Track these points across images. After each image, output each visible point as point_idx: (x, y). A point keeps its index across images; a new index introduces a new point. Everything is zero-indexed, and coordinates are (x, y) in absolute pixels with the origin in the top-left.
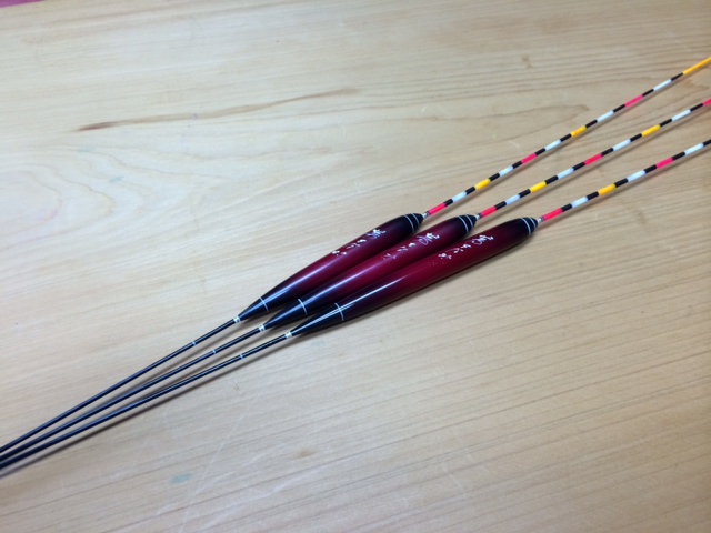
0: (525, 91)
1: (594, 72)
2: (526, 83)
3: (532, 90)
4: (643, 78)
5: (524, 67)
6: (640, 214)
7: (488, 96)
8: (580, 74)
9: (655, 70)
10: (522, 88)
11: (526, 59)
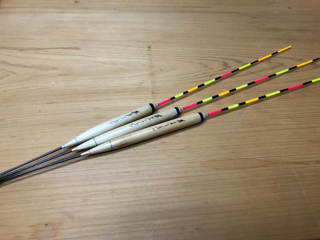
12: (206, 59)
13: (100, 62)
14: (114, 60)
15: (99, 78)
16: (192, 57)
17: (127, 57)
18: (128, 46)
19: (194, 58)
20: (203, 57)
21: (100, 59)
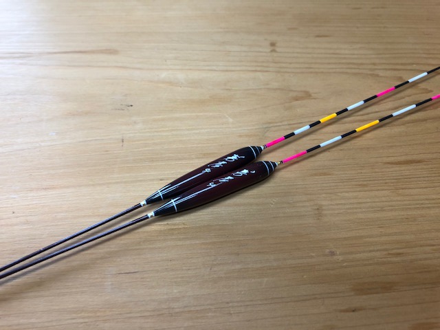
0: (259, 71)
1: (329, 63)
2: (265, 64)
3: (267, 71)
4: (372, 75)
5: (269, 50)
6: (318, 209)
7: (227, 71)
8: (316, 63)
9: (386, 69)
10: (259, 69)
11: (273, 44)
12: (409, 67)
13: (163, 82)
14: (195, 75)
15: (163, 120)
16: (374, 64)
17: (225, 68)
18: (223, 43)
19: (379, 67)
20: (402, 64)
21: (164, 75)
